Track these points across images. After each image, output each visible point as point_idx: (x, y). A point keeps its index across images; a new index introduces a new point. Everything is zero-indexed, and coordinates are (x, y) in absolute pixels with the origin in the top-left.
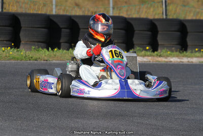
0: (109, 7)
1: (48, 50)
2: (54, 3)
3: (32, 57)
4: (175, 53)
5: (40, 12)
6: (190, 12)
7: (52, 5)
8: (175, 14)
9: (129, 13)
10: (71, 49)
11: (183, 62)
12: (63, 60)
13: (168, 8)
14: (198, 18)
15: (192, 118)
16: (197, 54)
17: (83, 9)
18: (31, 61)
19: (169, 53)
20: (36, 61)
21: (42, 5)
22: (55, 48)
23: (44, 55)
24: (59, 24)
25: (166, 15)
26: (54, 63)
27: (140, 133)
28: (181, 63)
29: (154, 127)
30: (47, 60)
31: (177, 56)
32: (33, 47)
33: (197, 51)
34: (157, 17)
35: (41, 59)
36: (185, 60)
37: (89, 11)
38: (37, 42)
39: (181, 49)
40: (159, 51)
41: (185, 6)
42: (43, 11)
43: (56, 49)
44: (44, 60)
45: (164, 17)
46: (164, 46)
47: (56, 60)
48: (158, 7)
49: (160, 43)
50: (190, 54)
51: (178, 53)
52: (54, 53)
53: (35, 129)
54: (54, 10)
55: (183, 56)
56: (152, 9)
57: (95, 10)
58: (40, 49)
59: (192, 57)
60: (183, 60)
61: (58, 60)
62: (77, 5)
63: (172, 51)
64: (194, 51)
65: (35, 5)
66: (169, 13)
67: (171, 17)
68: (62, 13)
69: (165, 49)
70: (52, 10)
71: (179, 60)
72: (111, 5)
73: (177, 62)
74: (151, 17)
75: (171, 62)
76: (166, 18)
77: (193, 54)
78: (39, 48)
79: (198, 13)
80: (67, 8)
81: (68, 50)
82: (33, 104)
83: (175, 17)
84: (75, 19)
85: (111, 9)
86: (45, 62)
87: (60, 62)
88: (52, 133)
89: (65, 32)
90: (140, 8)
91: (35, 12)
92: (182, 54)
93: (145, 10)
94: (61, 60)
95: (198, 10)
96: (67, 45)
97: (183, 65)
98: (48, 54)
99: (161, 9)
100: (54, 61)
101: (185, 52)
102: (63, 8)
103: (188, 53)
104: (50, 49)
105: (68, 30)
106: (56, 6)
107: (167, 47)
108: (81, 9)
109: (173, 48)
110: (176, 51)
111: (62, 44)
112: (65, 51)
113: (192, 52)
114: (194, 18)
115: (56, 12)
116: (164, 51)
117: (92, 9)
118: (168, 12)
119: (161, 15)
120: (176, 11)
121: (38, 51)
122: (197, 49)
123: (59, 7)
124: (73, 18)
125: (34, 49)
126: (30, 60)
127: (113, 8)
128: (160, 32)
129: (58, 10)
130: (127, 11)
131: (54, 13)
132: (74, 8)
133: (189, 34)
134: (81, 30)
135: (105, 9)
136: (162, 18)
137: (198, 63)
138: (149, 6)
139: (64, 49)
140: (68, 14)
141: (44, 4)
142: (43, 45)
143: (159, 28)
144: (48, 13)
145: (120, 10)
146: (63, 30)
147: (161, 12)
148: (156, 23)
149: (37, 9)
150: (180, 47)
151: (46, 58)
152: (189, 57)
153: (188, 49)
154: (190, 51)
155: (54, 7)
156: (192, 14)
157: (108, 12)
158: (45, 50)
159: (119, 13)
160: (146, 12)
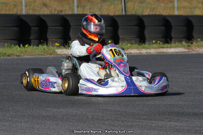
0: (74, 6)
1: (20, 46)
2: (24, 4)
3: (5, 54)
4: (134, 45)
5: (11, 13)
6: (147, 8)
7: (22, 6)
8: (133, 10)
9: (92, 10)
10: (40, 45)
11: (142, 53)
12: (34, 55)
13: (127, 5)
14: (154, 13)
15: (152, 103)
16: (155, 46)
17: (50, 8)
18: (5, 57)
19: (129, 45)
20: (9, 57)
21: (13, 6)
22: (26, 44)
23: (16, 51)
24: (29, 23)
25: (125, 11)
26: (26, 58)
27: (106, 118)
28: (140, 54)
29: (117, 113)
30: (19, 56)
31: (137, 48)
32: (6, 45)
33: (154, 43)
34: (117, 14)
35: (14, 55)
36: (144, 51)
37: (55, 10)
38: (10, 40)
39: (140, 42)
40: (120, 44)
41: (142, 3)
42: (14, 12)
43: (27, 46)
44: (16, 56)
45: (124, 13)
46: (124, 40)
47: (27, 56)
48: (117, 4)
49: (120, 37)
50: (148, 45)
51: (137, 45)
52: (26, 49)
53: (10, 119)
54: (24, 10)
55: (142, 48)
56: (112, 7)
57: (61, 9)
58: (13, 46)
59: (150, 49)
60: (141, 52)
61: (29, 55)
62: (45, 5)
63: (132, 44)
64: (151, 43)
65: (6, 6)
66: (128, 10)
67: (129, 13)
68: (31, 12)
69: (126, 42)
70: (22, 11)
71: (138, 52)
72: (76, 4)
73: (137, 53)
74: (112, 14)
75: (131, 53)
76: (125, 14)
77: (150, 46)
78: (11, 45)
79: (154, 8)
80: (36, 8)
81: (38, 46)
82: (7, 96)
83: (133, 13)
84: (43, 18)
85: (76, 8)
86: (18, 57)
87: (31, 57)
88: (26, 122)
89: (34, 29)
90: (101, 6)
91: (7, 13)
92: (141, 46)
93: (106, 7)
94: (32, 55)
95: (153, 6)
96: (37, 41)
97: (142, 55)
98: (20, 50)
99: (121, 6)
100: (26, 57)
101: (143, 44)
102: (32, 8)
103: (146, 45)
104: (21, 45)
105: (37, 28)
106: (26, 6)
107: (127, 40)
108: (48, 8)
109: (133, 41)
110: (136, 43)
111: (32, 41)
112: (35, 47)
113: (150, 44)
114: (151, 13)
115: (25, 12)
116: (125, 44)
117: (58, 9)
118: (127, 8)
119: (121, 11)
120: (134, 7)
121: (11, 47)
122: (154, 41)
123: (28, 7)
124: (41, 17)
125: (8, 46)
126: (3, 56)
127: (78, 7)
128: (120, 27)
129: (28, 10)
130: (90, 9)
131: (24, 13)
132: (42, 8)
133: (146, 28)
134: (49, 27)
135: (70, 8)
136: (121, 14)
137: (155, 54)
138: (110, 4)
139: (34, 45)
140: (37, 13)
141: (14, 5)
142: (15, 42)
143: (120, 24)
144: (19, 13)
145: (84, 8)
146: (32, 28)
147: (121, 9)
148: (116, 19)
149: (8, 10)
150: (138, 39)
151: (18, 54)
152: (148, 48)
153: (146, 41)
154: (148, 43)
155: (24, 7)
156: (148, 10)
157: (73, 10)
158: (17, 46)
159: (83, 11)
160: (107, 9)
